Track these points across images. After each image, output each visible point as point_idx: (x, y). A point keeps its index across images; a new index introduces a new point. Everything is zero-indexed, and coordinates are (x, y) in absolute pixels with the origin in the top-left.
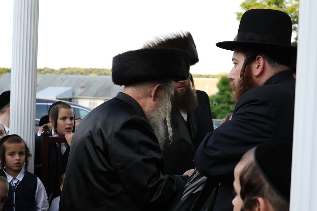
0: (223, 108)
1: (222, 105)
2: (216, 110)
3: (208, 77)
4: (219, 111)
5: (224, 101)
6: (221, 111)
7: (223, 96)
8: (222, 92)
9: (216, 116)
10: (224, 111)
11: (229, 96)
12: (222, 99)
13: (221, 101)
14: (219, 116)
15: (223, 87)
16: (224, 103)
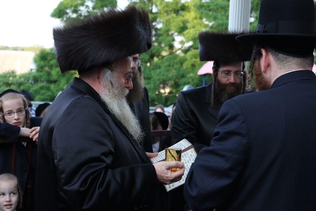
0: (42, 88)
1: (40, 85)
2: (34, 91)
3: (16, 49)
4: (38, 92)
5: (43, 79)
6: (39, 92)
7: (42, 74)
8: (40, 68)
9: (34, 97)
10: (43, 91)
11: (49, 74)
12: (41, 77)
13: (39, 80)
14: (37, 97)
15: (42, 63)
16: (43, 82)
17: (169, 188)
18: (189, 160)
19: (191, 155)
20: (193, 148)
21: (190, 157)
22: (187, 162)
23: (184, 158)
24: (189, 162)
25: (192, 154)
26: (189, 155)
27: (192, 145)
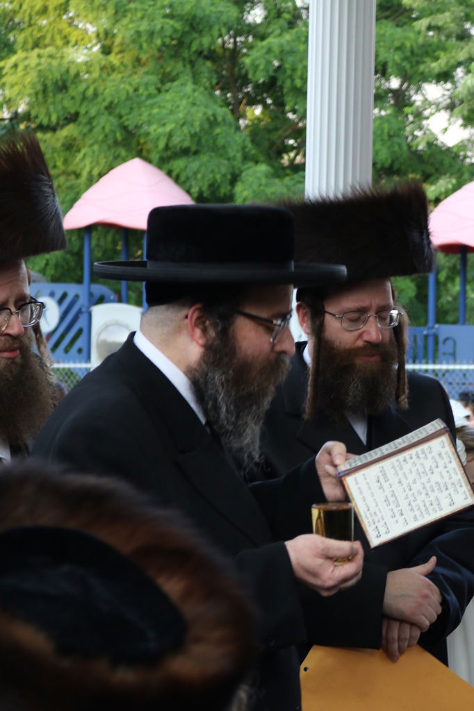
17: (377, 537)
18: (433, 466)
19: (440, 455)
20: (447, 435)
21: (437, 458)
22: (429, 473)
23: (422, 461)
24: (432, 473)
25: (443, 451)
26: (435, 454)
27: (444, 428)
